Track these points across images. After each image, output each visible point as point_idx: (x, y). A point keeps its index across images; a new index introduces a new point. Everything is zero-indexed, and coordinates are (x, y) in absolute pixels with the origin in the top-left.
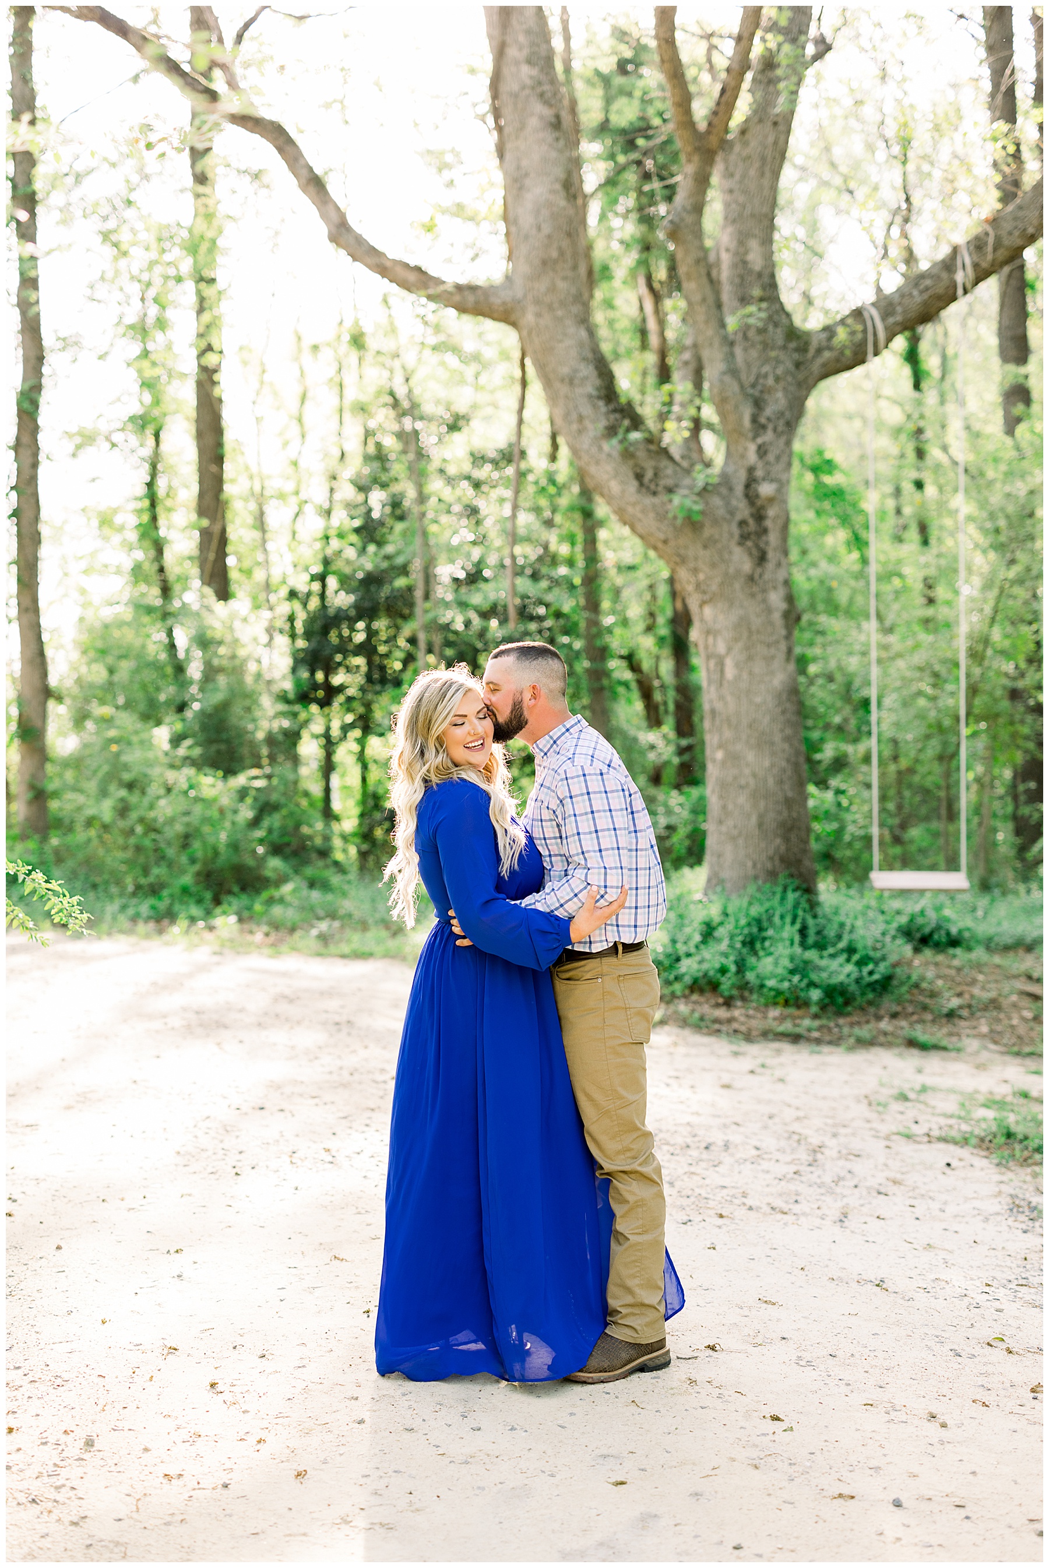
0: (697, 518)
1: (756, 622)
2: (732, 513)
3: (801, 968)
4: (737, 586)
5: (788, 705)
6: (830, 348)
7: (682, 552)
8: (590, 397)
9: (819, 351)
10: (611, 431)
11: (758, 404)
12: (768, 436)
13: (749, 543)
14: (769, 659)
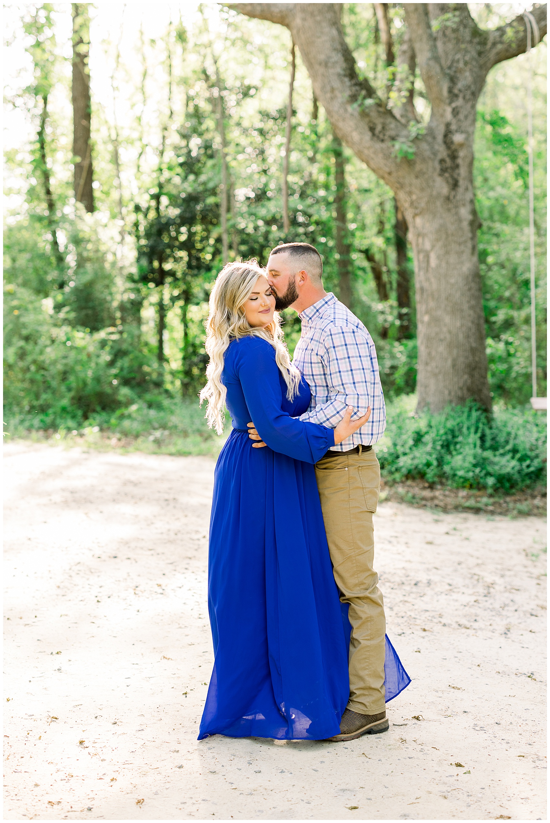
0: (411, 157)
1: (452, 228)
2: (435, 154)
3: (481, 463)
4: (438, 204)
5: (473, 285)
6: (501, 42)
7: (401, 180)
8: (339, 75)
9: (494, 44)
10: (353, 98)
11: (453, 80)
12: (459, 102)
13: (447, 175)
14: (460, 254)
